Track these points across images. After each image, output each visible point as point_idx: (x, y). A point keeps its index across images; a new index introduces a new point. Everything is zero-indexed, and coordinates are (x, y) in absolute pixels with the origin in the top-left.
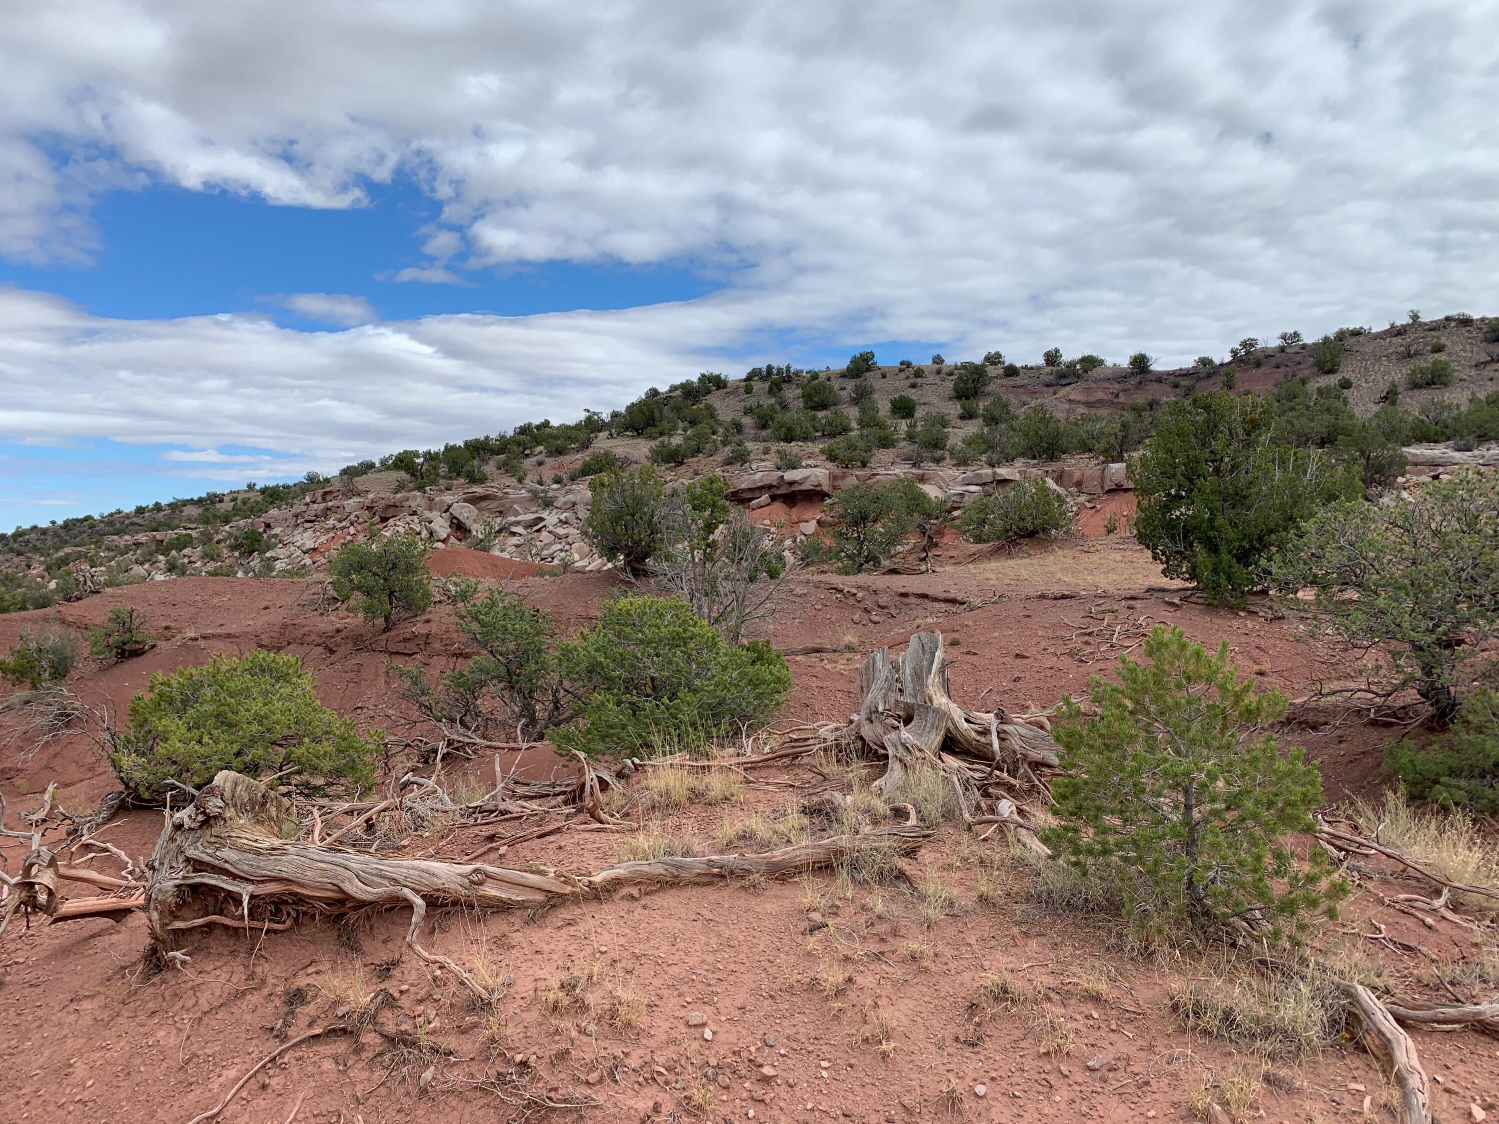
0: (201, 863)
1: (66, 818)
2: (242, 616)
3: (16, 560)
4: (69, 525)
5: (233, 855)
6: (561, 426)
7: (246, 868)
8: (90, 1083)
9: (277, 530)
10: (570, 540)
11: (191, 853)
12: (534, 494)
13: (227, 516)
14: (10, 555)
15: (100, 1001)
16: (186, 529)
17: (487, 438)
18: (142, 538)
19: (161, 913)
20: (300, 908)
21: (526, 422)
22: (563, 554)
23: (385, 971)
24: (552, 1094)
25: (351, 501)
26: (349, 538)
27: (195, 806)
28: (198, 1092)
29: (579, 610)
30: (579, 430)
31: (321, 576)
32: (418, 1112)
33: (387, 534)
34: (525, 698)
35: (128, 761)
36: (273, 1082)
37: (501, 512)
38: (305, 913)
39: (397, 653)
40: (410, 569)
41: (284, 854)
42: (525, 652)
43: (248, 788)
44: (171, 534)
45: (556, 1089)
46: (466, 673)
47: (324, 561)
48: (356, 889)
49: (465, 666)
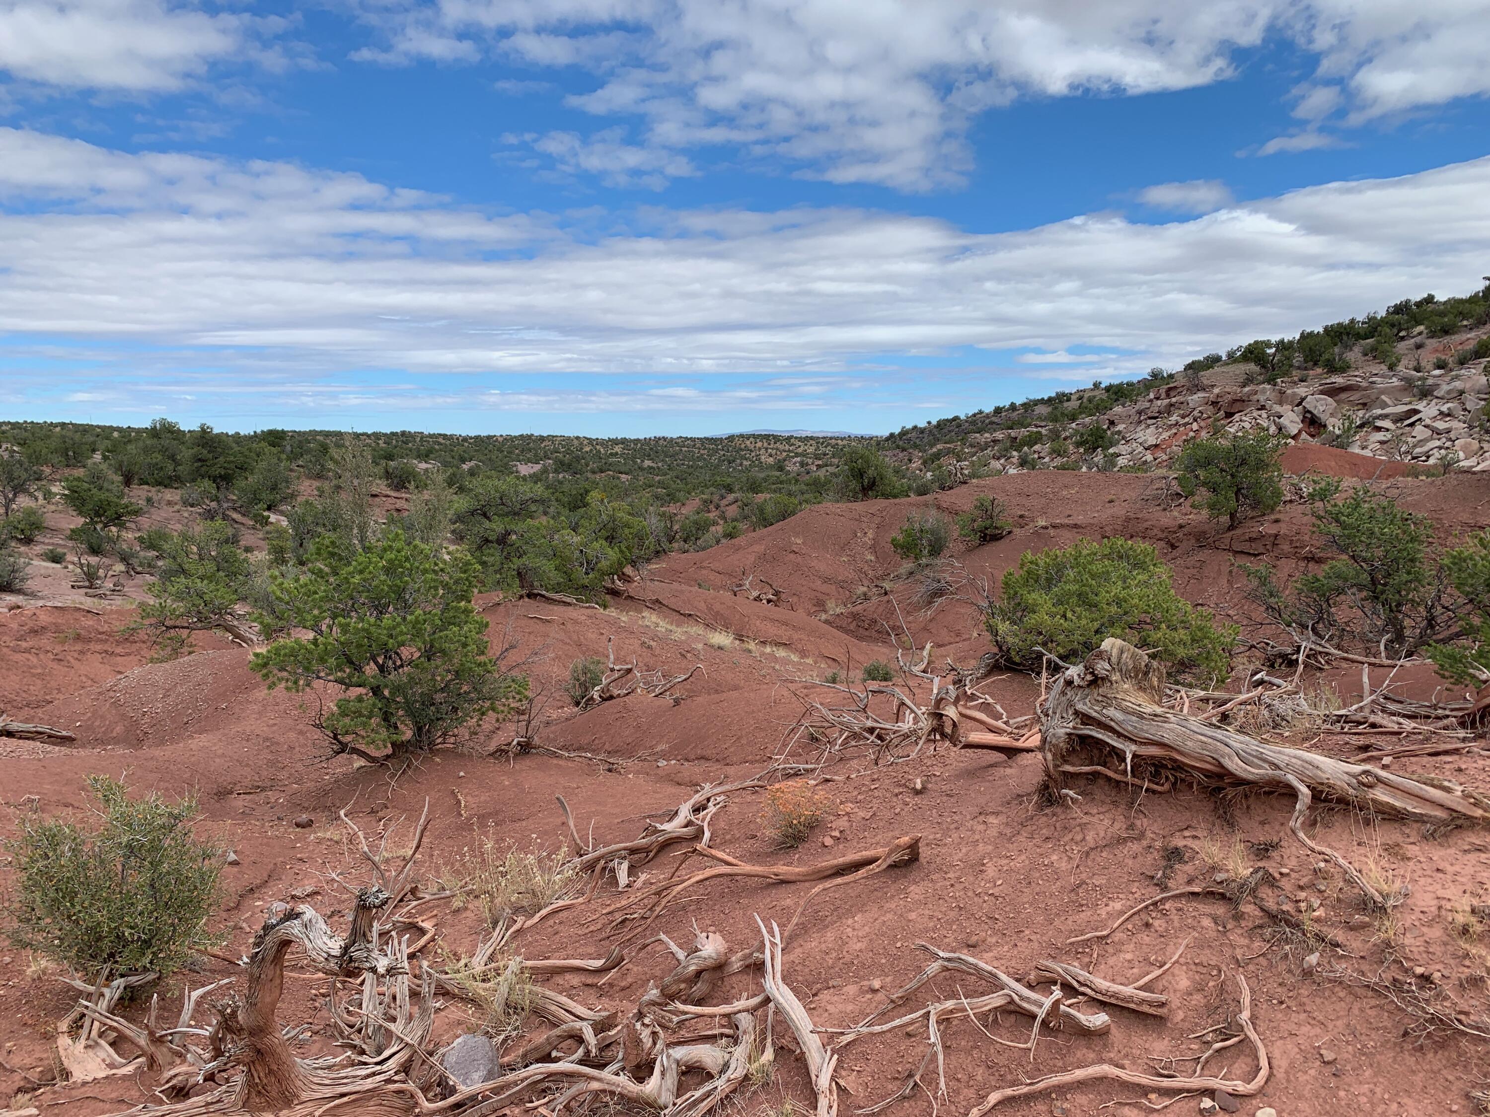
0: (1089, 717)
1: (953, 669)
2: (1088, 508)
3: (901, 455)
4: (942, 425)
5: (1118, 715)
6: (1449, 300)
7: (1130, 728)
8: (999, 882)
9: (1120, 427)
10: (1452, 435)
11: (1080, 707)
12: (1409, 383)
13: (1073, 415)
14: (897, 451)
15: (1002, 818)
16: (1037, 427)
17: (1352, 321)
18: (999, 435)
19: (1054, 755)
20: (1178, 774)
21: (1403, 299)
22: (1443, 452)
23: (1263, 851)
24: (1462, 1017)
25: (1195, 397)
26: (1192, 434)
27: (1085, 667)
28: (1089, 913)
29: (1465, 517)
30: (1476, 303)
31: (1162, 472)
32: (1302, 991)
33: (1232, 430)
34: (1391, 611)
35: (1003, 627)
36: (1156, 923)
37: (1365, 404)
38: (1182, 780)
39: (1242, 552)
40: (1261, 465)
41: (1165, 722)
42: (1395, 560)
43: (1133, 656)
44: (1023, 432)
45: (1467, 1014)
46: (1320, 577)
47: (1165, 457)
48: (1234, 765)
49: (1320, 571)
